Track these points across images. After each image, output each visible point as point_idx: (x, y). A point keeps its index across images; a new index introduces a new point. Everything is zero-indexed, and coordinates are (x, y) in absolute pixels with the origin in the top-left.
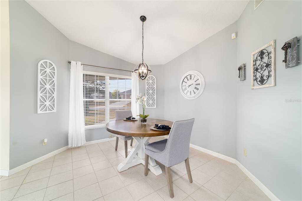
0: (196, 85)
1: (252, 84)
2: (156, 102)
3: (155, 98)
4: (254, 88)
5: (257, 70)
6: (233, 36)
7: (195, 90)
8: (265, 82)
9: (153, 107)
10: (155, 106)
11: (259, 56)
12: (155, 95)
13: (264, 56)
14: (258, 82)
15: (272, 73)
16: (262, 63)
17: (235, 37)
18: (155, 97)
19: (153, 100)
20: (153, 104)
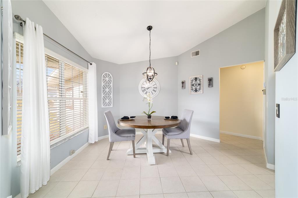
0: (154, 88)
1: (190, 91)
2: (112, 101)
3: (112, 97)
4: (192, 93)
5: (193, 85)
6: (177, 63)
7: (153, 92)
8: (197, 91)
9: (110, 107)
10: (112, 105)
11: (195, 79)
12: (112, 94)
13: (197, 80)
14: (194, 91)
15: (202, 88)
16: (196, 83)
17: (177, 65)
18: (112, 95)
19: (110, 99)
20: (109, 104)
